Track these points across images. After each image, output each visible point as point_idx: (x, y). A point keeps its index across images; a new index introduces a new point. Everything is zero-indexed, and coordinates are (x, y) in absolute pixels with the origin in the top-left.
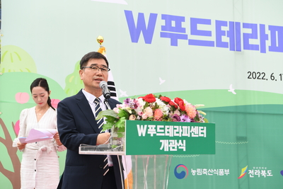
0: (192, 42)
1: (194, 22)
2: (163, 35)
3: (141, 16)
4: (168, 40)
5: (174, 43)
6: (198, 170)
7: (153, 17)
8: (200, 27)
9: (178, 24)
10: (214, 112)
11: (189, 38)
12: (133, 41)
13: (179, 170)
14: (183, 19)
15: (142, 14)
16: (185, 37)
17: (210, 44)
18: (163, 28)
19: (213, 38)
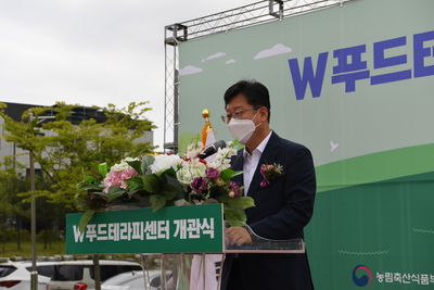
0: (376, 80)
1: (379, 47)
2: (335, 80)
3: (308, 61)
4: (343, 85)
5: (350, 88)
6: (387, 275)
7: (323, 58)
8: (389, 53)
9: (357, 58)
10: (412, 182)
11: (371, 75)
12: (298, 99)
13: (359, 275)
14: (362, 48)
15: (310, 58)
16: (366, 75)
17: (405, 75)
18: (336, 70)
19: (409, 65)
